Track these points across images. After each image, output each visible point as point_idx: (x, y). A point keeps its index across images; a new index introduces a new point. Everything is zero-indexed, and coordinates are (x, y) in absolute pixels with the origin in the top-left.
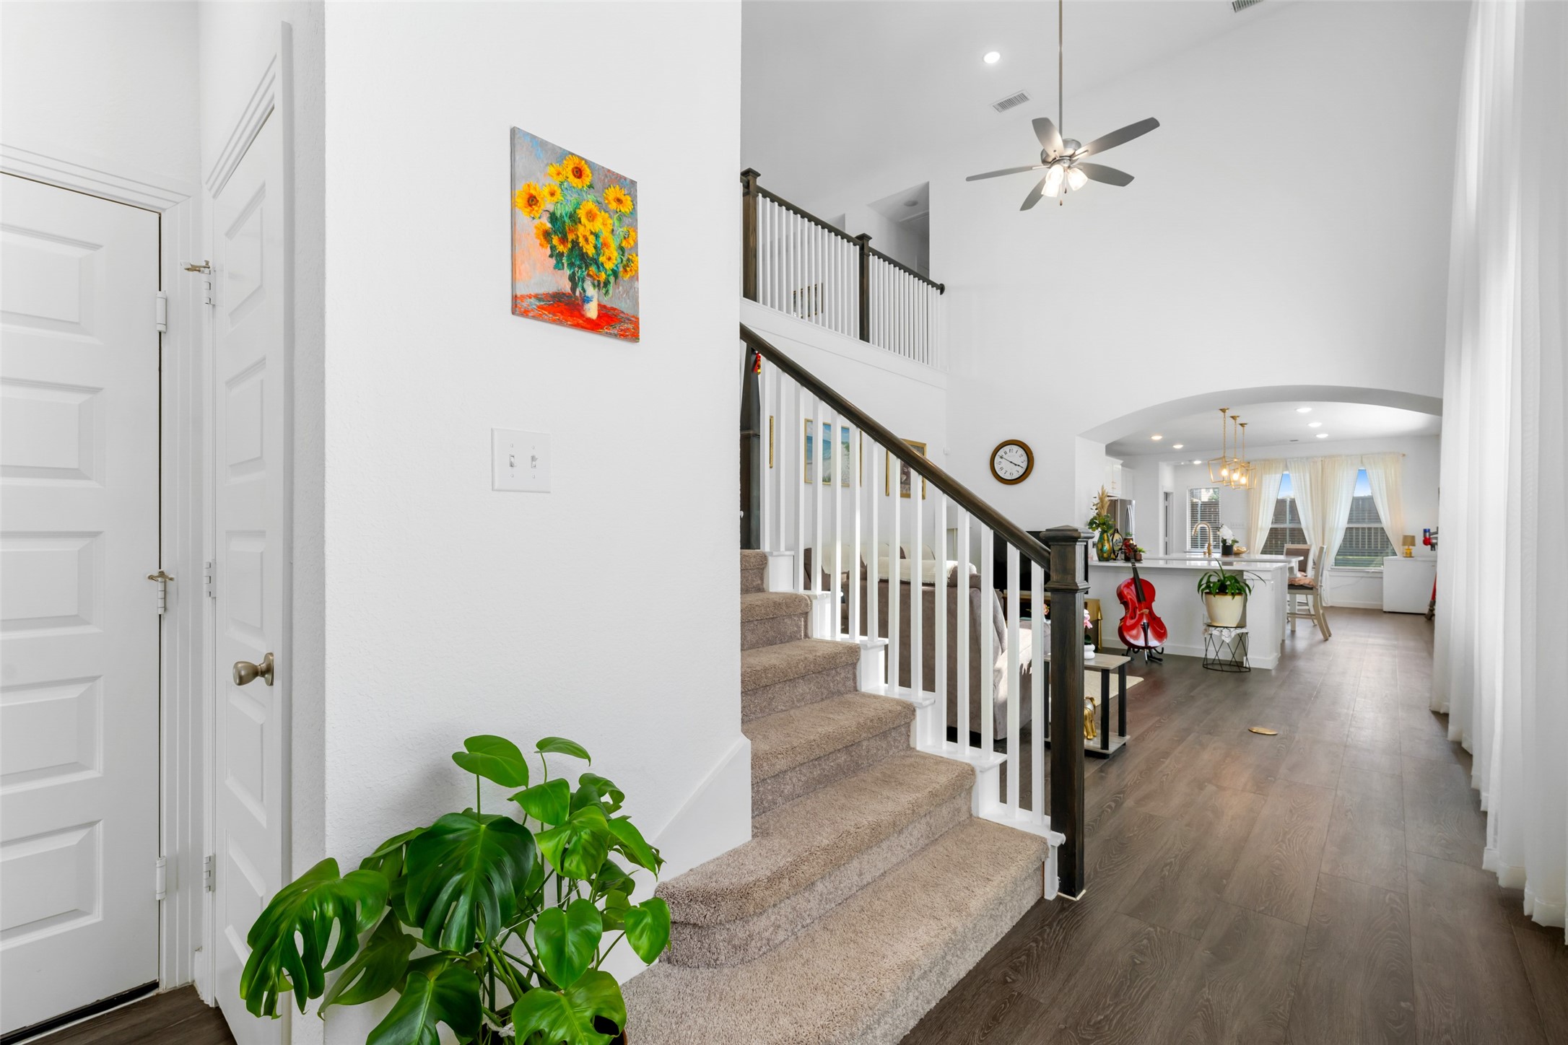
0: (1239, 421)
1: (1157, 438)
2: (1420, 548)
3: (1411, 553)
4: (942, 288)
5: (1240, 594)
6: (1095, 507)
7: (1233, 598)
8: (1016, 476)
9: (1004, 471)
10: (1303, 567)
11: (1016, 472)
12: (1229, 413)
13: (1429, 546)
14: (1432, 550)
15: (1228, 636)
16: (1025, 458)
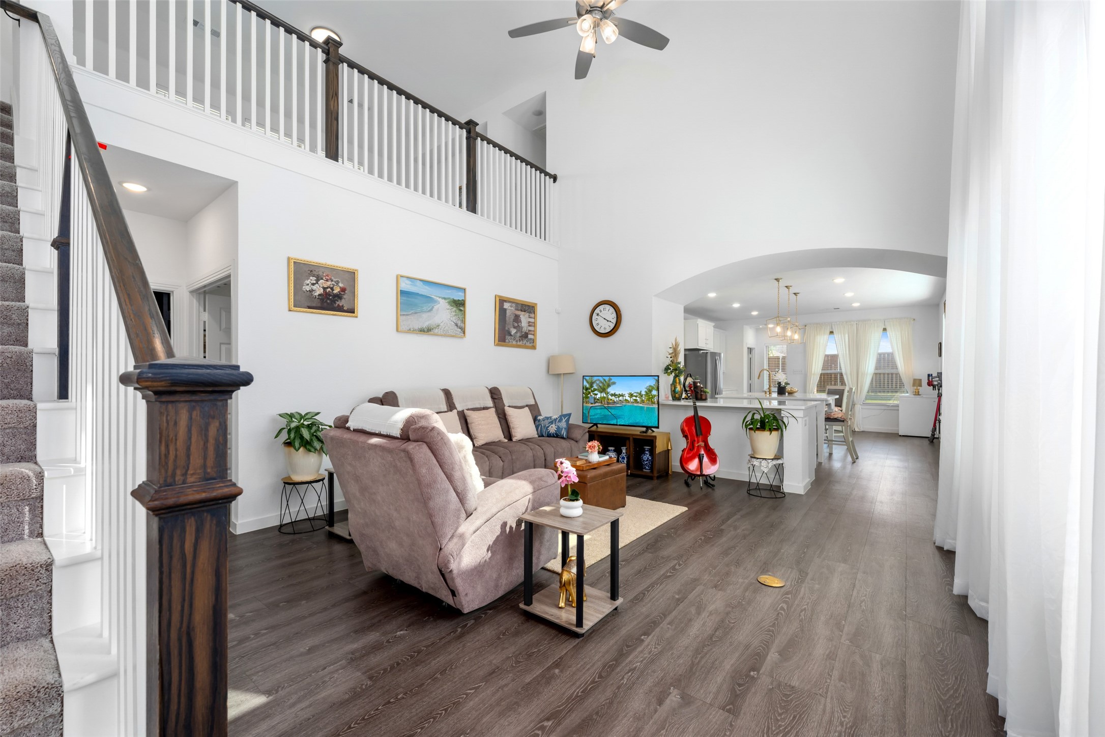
0: (792, 290)
1: (736, 305)
2: (925, 389)
3: (919, 392)
4: (555, 178)
5: (776, 430)
6: (670, 356)
7: (771, 433)
8: (608, 330)
9: (599, 326)
10: (839, 403)
11: (608, 327)
12: (783, 283)
13: (932, 387)
14: (933, 390)
15: (766, 467)
16: (614, 315)
